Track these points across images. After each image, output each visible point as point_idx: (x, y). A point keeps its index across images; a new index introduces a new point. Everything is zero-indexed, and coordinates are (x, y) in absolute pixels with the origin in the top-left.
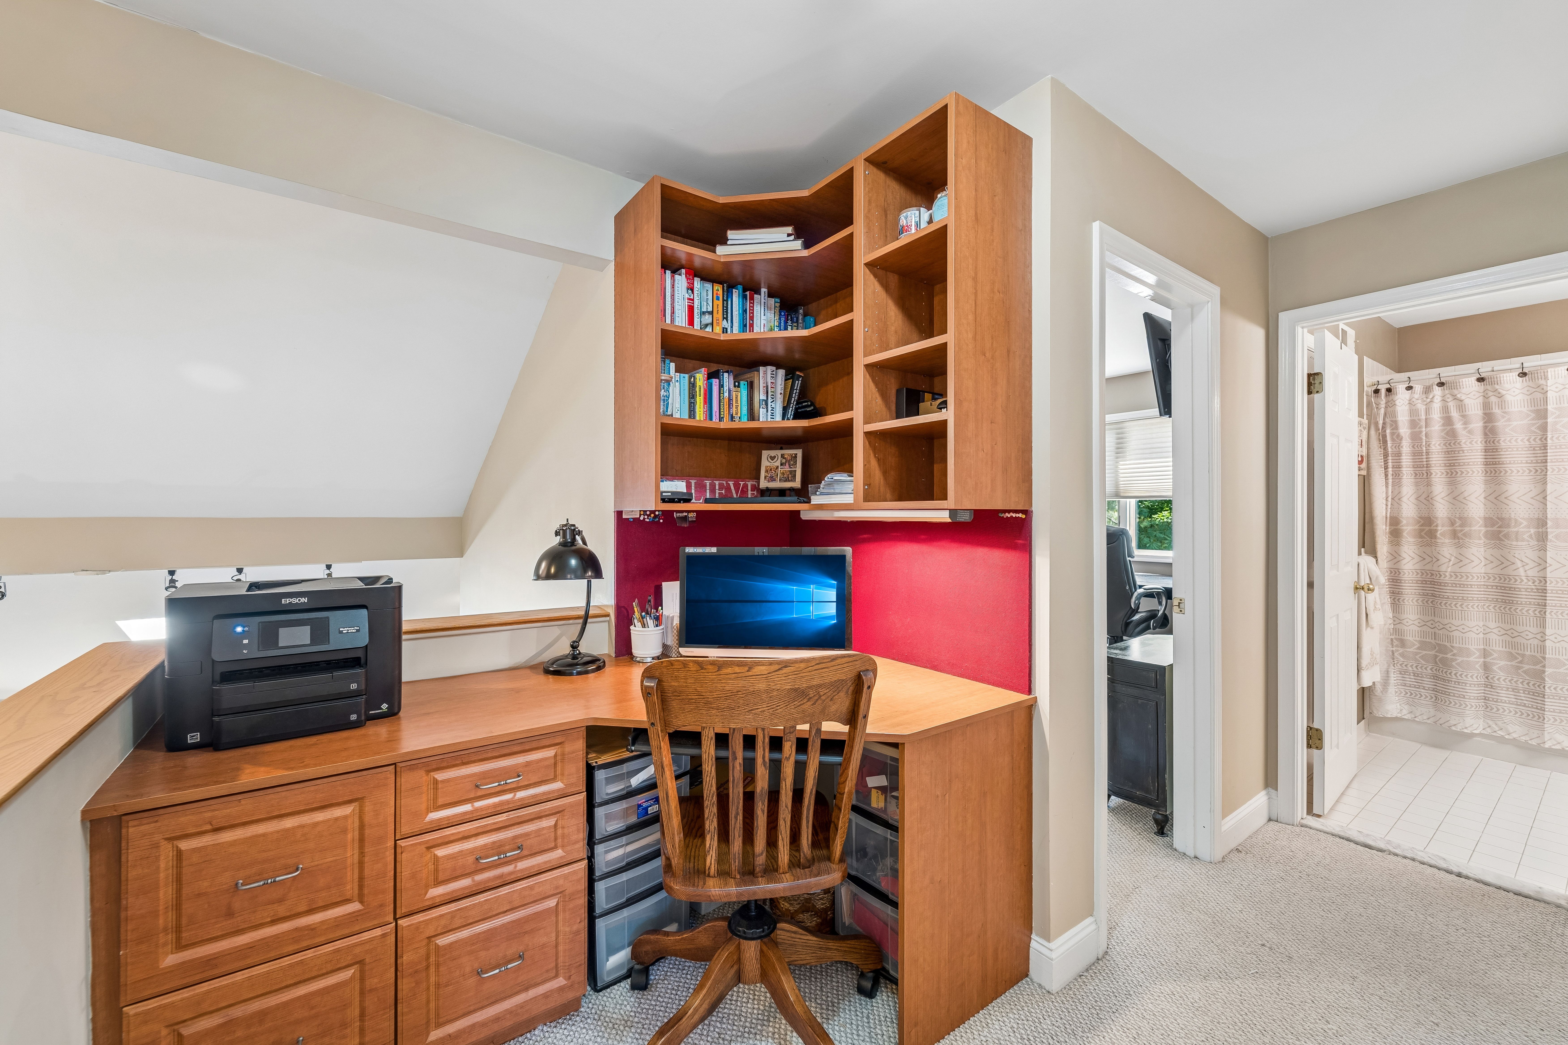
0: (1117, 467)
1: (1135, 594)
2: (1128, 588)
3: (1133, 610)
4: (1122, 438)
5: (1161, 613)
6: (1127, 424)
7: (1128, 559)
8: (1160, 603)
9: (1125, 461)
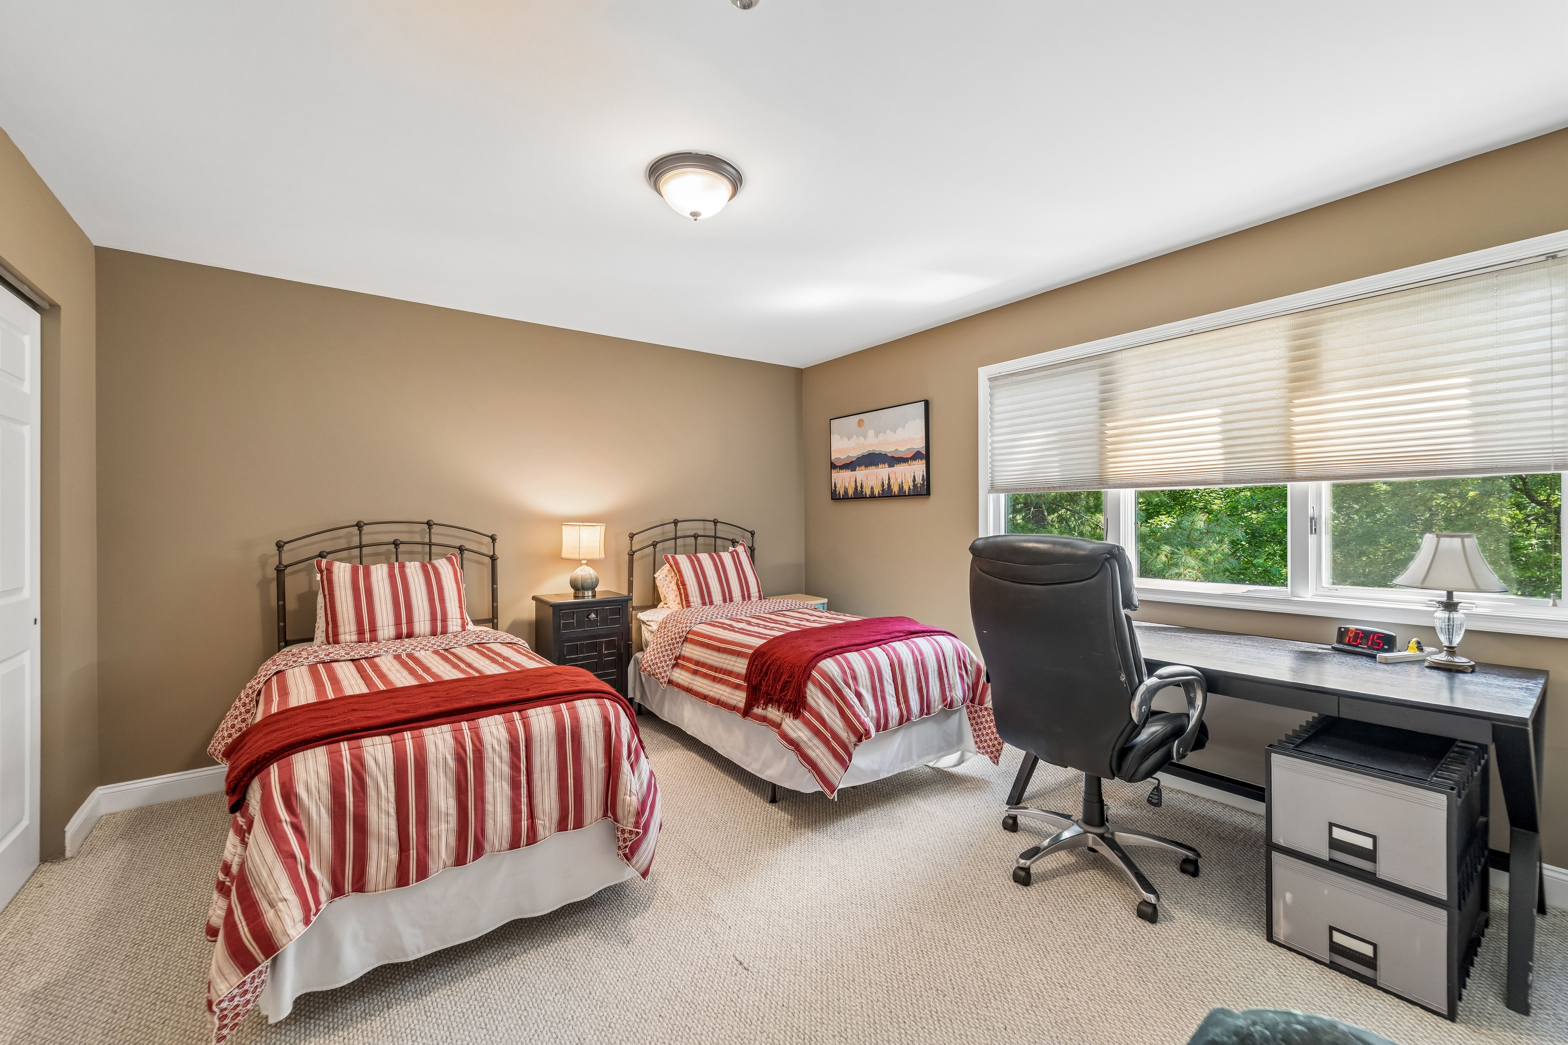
0: (1102, 433)
1: (1142, 689)
2: (1123, 678)
3: (1135, 726)
4: (1110, 382)
5: (1193, 722)
6: (1118, 356)
7: (1123, 612)
8: (1191, 703)
9: (1116, 421)
